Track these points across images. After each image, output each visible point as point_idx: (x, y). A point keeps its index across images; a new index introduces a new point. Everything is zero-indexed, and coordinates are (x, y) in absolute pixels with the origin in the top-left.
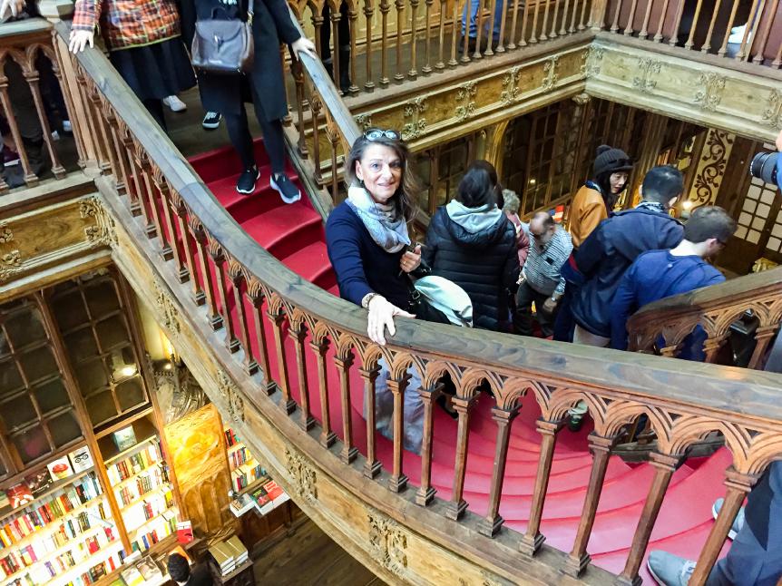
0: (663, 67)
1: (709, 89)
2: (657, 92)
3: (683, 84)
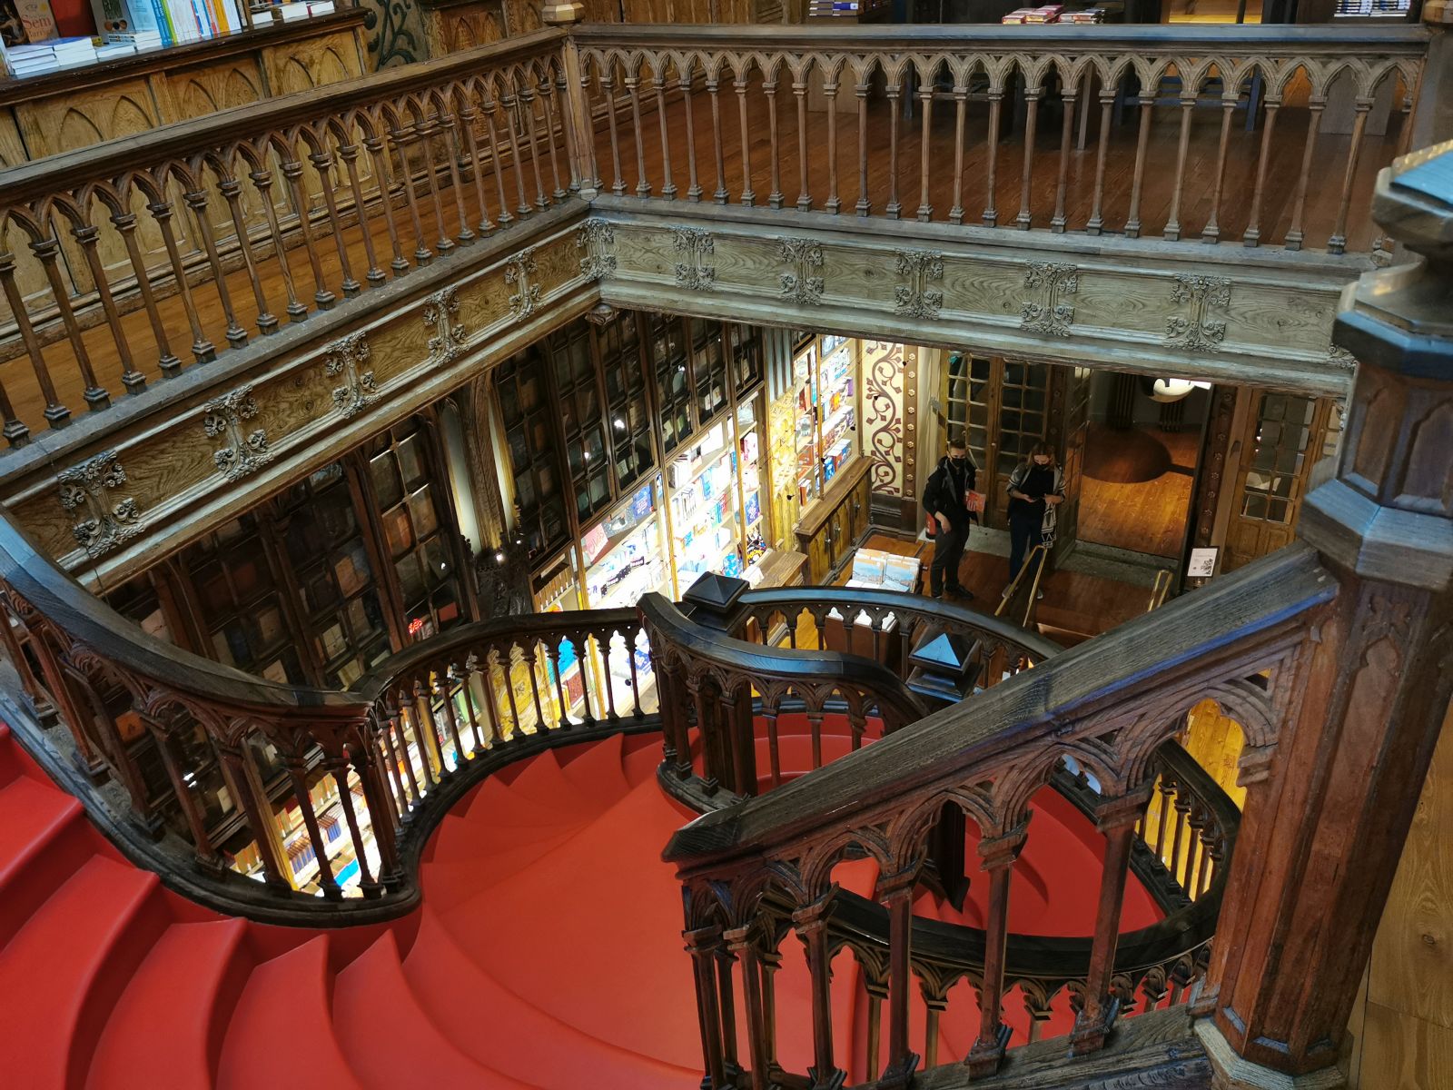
0: (716, 243)
1: (800, 269)
2: (719, 287)
3: (757, 266)
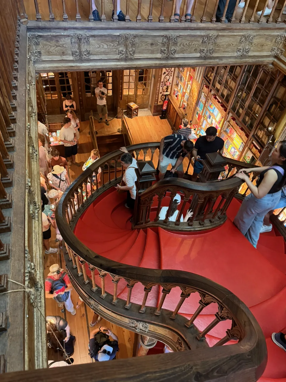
0: (91, 39)
1: (126, 46)
2: (92, 57)
3: (109, 47)
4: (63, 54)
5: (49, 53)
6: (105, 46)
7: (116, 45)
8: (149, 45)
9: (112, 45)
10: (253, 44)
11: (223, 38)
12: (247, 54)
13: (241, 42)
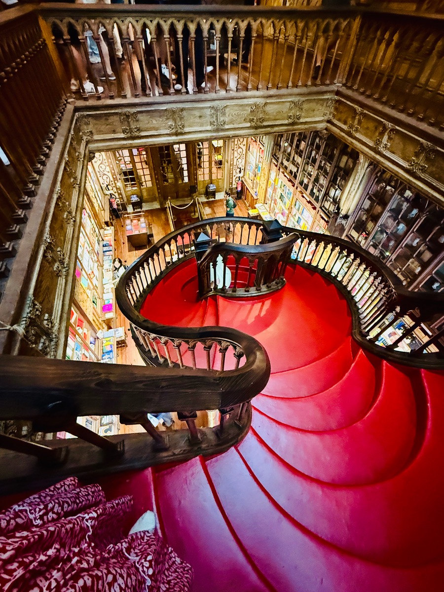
0: (139, 115)
1: (175, 120)
2: (143, 134)
3: (158, 122)
4: (114, 132)
5: (100, 132)
6: (154, 122)
7: (165, 120)
8: (198, 118)
9: (161, 120)
10: (303, 110)
11: (271, 106)
12: (298, 121)
13: (291, 109)
